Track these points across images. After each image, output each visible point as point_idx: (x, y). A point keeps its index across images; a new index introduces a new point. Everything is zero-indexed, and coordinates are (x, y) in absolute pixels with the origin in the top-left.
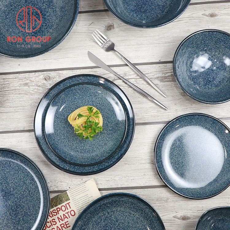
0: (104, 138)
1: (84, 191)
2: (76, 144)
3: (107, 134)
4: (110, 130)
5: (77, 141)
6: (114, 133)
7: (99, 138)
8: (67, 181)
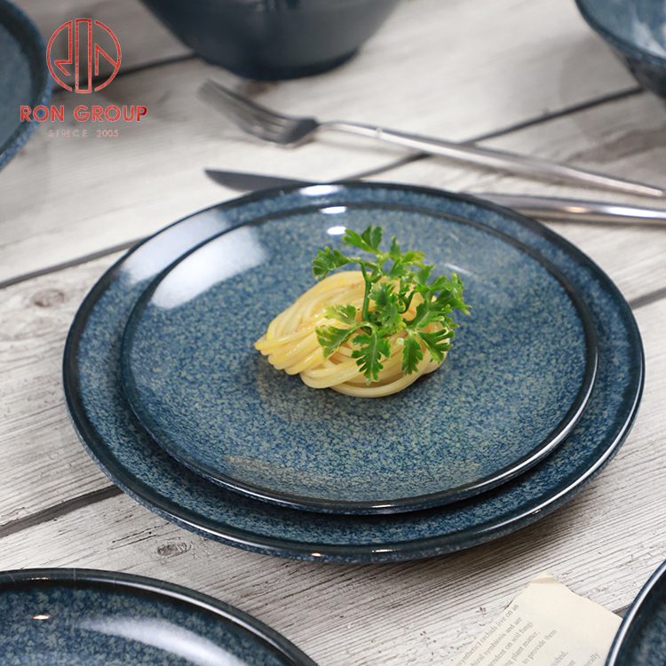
0: (490, 380)
1: (532, 646)
2: (359, 446)
3: (491, 362)
4: (497, 345)
5: (356, 435)
6: (524, 344)
7: (464, 389)
8: (401, 650)
